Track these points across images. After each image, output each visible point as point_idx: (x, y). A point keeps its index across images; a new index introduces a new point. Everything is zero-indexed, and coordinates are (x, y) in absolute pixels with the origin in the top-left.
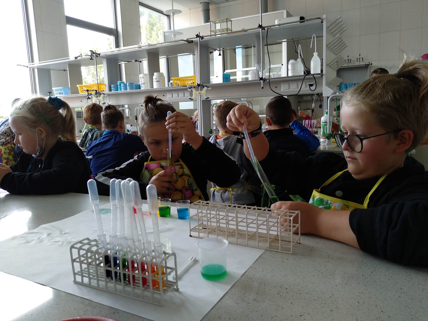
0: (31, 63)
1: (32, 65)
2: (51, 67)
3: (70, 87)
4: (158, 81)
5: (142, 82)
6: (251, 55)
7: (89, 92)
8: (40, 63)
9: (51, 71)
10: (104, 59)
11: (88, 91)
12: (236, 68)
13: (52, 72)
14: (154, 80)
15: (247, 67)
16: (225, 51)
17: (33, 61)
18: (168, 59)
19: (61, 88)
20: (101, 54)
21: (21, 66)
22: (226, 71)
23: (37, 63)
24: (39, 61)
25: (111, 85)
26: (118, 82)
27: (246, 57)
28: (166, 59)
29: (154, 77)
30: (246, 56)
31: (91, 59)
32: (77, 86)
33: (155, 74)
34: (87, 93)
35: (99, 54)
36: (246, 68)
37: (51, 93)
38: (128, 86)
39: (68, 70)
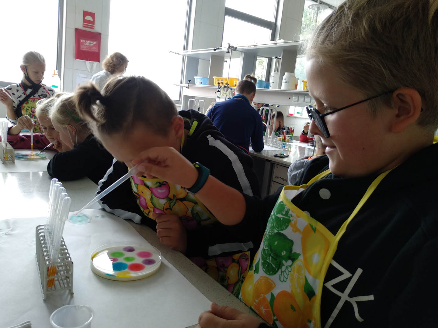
0: (185, 51)
1: (186, 52)
2: (200, 57)
3: (209, 77)
4: (287, 82)
5: (272, 81)
7: (220, 85)
8: (192, 52)
9: (200, 60)
10: (242, 53)
11: (219, 83)
13: (200, 62)
14: (284, 81)
17: (187, 49)
19: (201, 77)
20: (237, 48)
21: (173, 53)
23: (190, 51)
24: (192, 49)
29: (284, 77)
31: (228, 52)
32: (214, 77)
33: (286, 74)
34: (218, 86)
35: (236, 48)
37: (190, 81)
39: (211, 60)
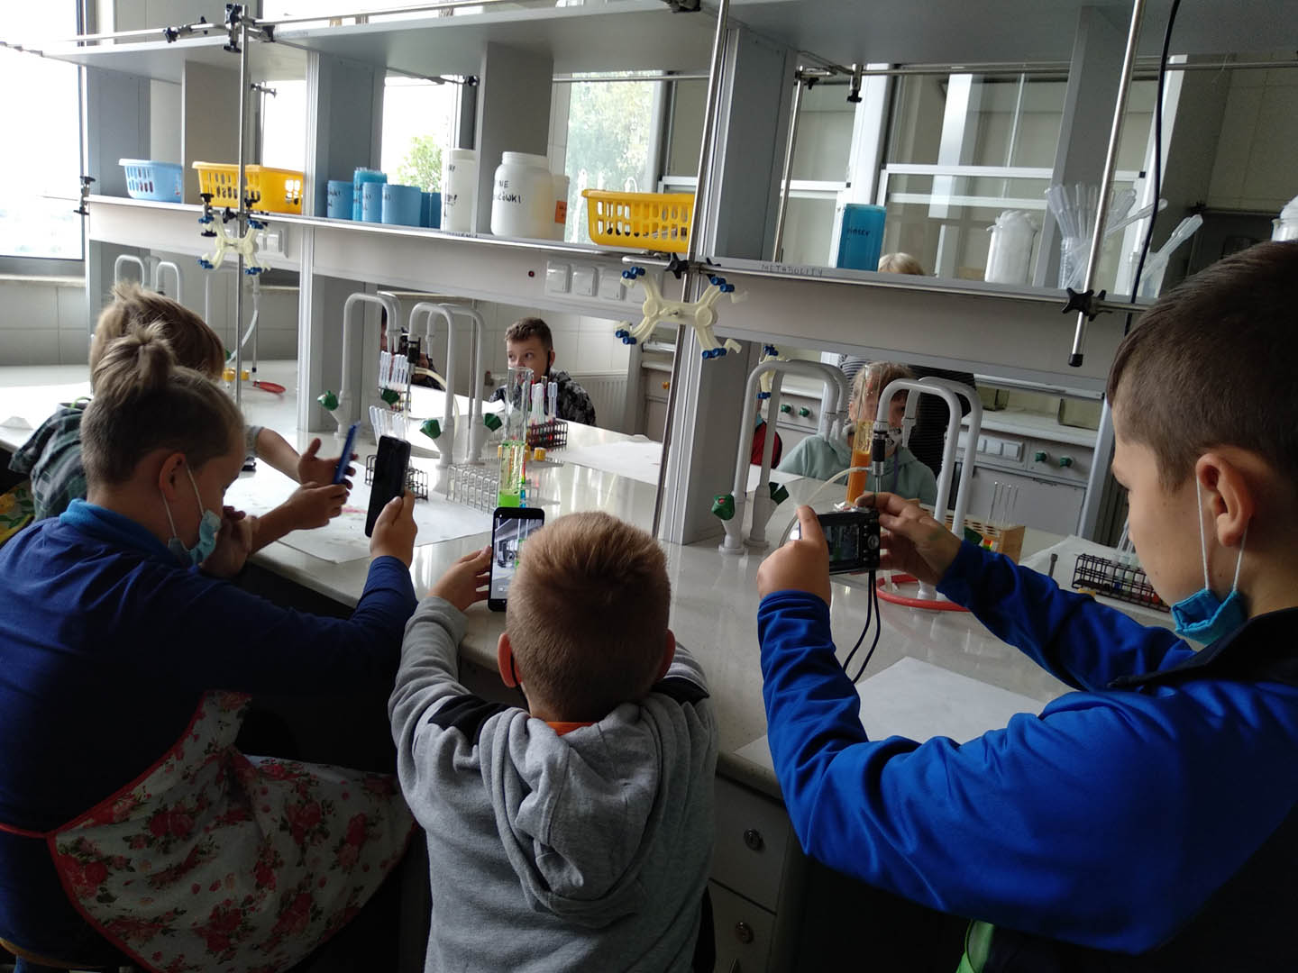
3: (183, 163)
4: (514, 199)
6: (1010, 114)
9: (152, 81)
10: (312, 55)
12: (935, 161)
14: (498, 190)
15: (978, 160)
16: (901, 77)
18: (668, 88)
22: (889, 166)
25: (327, 183)
26: (356, 172)
27: (980, 117)
28: (663, 86)
29: (500, 174)
30: (981, 113)
31: (233, 47)
32: (195, 164)
33: (507, 157)
36: (973, 164)
38: (384, 201)
